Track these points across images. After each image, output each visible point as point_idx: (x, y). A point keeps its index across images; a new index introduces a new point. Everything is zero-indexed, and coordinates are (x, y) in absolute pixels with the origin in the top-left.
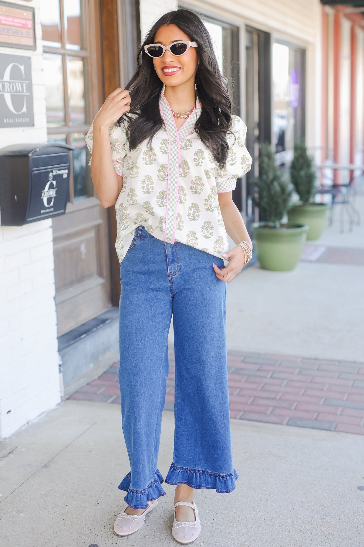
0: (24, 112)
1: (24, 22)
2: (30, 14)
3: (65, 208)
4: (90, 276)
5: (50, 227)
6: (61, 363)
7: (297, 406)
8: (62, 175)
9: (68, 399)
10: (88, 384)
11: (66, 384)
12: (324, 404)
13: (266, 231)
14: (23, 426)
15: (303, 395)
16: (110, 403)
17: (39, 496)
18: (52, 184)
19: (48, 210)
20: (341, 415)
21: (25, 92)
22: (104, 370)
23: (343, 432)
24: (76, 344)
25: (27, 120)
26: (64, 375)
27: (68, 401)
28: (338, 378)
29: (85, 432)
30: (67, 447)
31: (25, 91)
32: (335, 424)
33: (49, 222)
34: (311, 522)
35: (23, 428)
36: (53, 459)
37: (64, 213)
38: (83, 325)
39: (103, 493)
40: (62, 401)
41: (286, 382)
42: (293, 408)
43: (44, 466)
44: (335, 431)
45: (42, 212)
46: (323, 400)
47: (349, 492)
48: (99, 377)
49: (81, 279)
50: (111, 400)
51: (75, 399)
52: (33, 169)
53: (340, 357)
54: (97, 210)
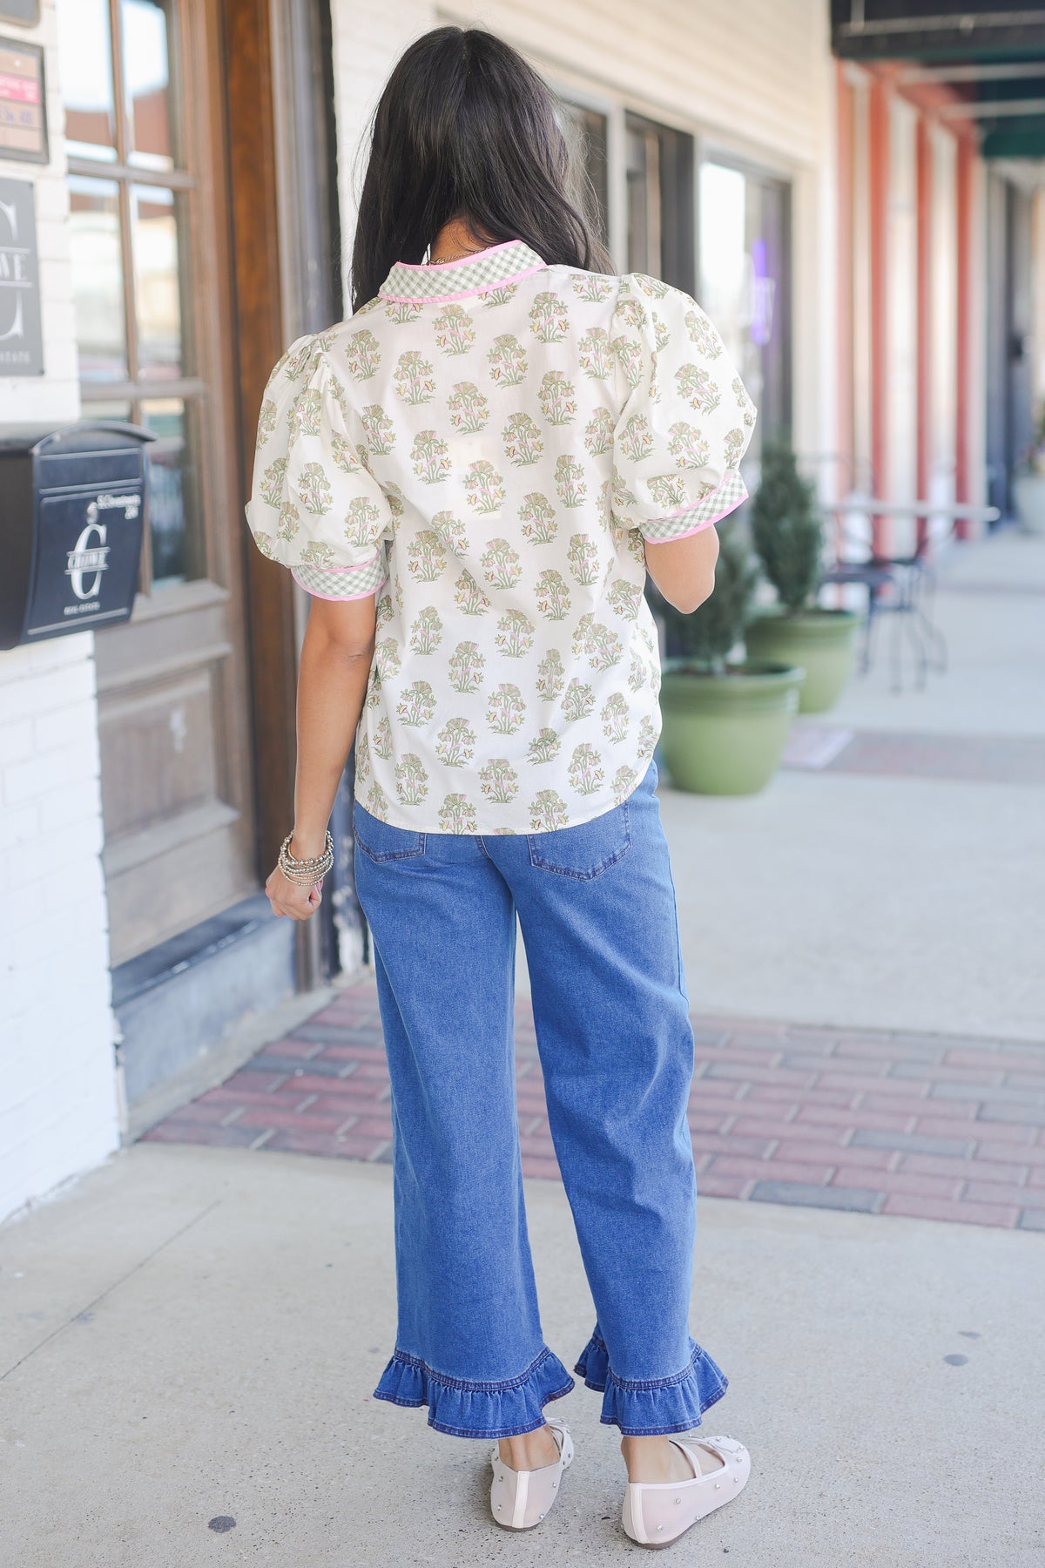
0: (16, 337)
1: (15, 85)
2: (32, 63)
3: (130, 604)
4: (197, 800)
5: (90, 658)
6: (119, 1039)
7: (777, 1150)
8: (123, 510)
9: (138, 1140)
10: (195, 1101)
11: (133, 1099)
12: (851, 1144)
13: (688, 684)
14: (13, 1213)
15: (795, 1121)
16: (258, 1149)
17: (65, 1395)
18: (94, 535)
19: (84, 608)
20: (898, 1171)
21: (19, 281)
22: (239, 1062)
23: (905, 1215)
24: (160, 989)
25: (25, 357)
26: (128, 1076)
27: (140, 1146)
28: (890, 1075)
29: (189, 1226)
30: (141, 1265)
31: (18, 275)
32: (881, 1197)
33: (84, 642)
34: (819, 1449)
35: (16, 1217)
36: (101, 1298)
37: (125, 619)
38: (179, 938)
39: (246, 1385)
40: (122, 1145)
41: (745, 1088)
42: (767, 1155)
43: (78, 1317)
44: (882, 1213)
45: (68, 611)
46: (849, 1134)
47: (924, 1370)
48: (226, 1083)
49: (173, 808)
50: (260, 1141)
51: (158, 1139)
52: (43, 491)
53: (896, 1021)
54: (215, 618)
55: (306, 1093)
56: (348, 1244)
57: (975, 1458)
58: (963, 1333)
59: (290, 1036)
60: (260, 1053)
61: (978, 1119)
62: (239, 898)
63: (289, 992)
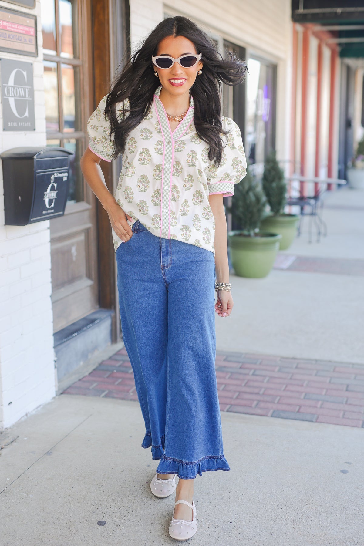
0: (26, 117)
1: (27, 29)
2: (33, 21)
3: (64, 210)
4: (79, 277)
5: (48, 228)
6: (56, 359)
7: (279, 400)
8: (62, 178)
9: (62, 394)
10: (80, 380)
11: (59, 380)
12: (304, 398)
13: (242, 239)
14: (22, 417)
15: (285, 390)
16: (103, 397)
17: (45, 480)
18: (53, 186)
19: (49, 211)
20: (321, 408)
21: (28, 98)
22: (94, 367)
23: (324, 423)
24: (68, 342)
25: (29, 124)
26: (58, 371)
27: (63, 395)
28: (316, 375)
29: (82, 423)
30: (67, 436)
31: (27, 96)
32: (316, 416)
33: (46, 224)
34: (300, 500)
35: (23, 419)
36: (54, 447)
37: (62, 215)
38: (73, 324)
39: (106, 477)
40: (56, 395)
41: (267, 379)
42: (276, 402)
43: (47, 453)
44: (316, 422)
45: (44, 212)
46: (303, 395)
47: (334, 475)
48: (89, 374)
49: (72, 280)
50: (103, 394)
51: (69, 393)
52: (37, 171)
53: (316, 356)
54: (87, 214)
55: (118, 378)
56: (137, 430)
57: (353, 504)
58: (346, 463)
59: (110, 358)
60: (101, 364)
61: (347, 390)
62: (93, 311)
63: (109, 343)
